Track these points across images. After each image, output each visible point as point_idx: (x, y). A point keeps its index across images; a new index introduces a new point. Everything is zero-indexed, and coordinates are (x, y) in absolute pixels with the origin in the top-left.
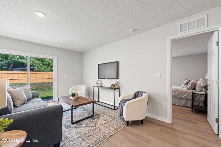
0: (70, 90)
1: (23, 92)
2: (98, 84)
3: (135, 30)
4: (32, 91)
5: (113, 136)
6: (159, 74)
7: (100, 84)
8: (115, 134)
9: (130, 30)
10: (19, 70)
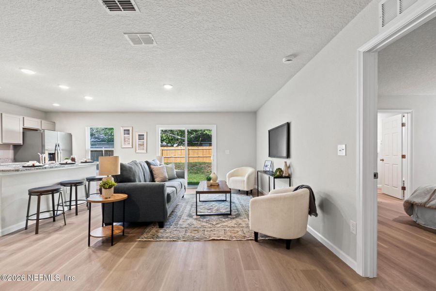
0: (227, 175)
1: (165, 170)
2: (266, 166)
3: (295, 55)
4: (177, 170)
5: (218, 241)
6: (344, 148)
7: (269, 167)
8: (224, 241)
9: (284, 60)
10: (207, 144)
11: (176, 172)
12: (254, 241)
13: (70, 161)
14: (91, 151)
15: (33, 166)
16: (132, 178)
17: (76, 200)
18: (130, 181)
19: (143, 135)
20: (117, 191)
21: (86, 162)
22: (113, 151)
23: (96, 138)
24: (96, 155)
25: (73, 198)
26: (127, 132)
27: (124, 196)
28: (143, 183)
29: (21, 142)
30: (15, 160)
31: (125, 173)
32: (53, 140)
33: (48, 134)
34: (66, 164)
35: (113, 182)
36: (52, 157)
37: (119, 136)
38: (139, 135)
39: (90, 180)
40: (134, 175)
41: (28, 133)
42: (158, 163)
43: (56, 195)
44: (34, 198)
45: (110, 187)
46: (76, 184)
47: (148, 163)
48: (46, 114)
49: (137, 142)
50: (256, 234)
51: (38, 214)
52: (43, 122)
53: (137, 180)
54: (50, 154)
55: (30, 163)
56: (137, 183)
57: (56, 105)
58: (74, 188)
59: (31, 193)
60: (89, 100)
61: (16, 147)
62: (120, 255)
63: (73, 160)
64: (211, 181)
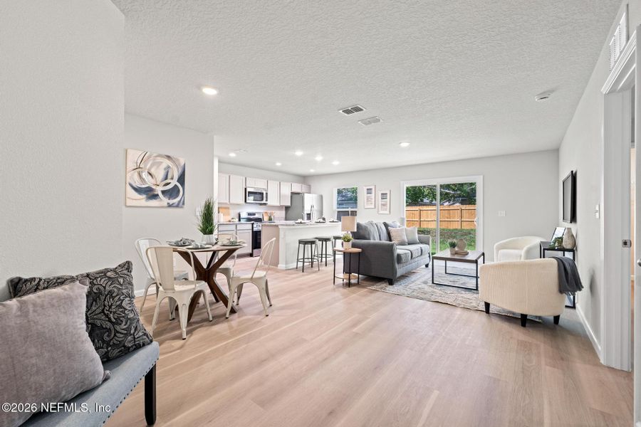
1: (405, 233)
11: (419, 237)
12: (485, 313)
13: (321, 220)
14: (338, 212)
15: (301, 223)
16: (367, 236)
17: (326, 254)
18: (364, 238)
19: (386, 194)
20: (354, 246)
21: (333, 222)
22: (356, 212)
23: (343, 196)
24: (341, 215)
25: (324, 253)
26: (369, 191)
27: (359, 250)
28: (377, 241)
29: (289, 204)
30: (286, 219)
31: (361, 231)
32: (310, 201)
33: (307, 196)
34: (320, 222)
35: (351, 237)
36: (309, 216)
37: (362, 196)
38: (382, 194)
39: (336, 238)
40: (369, 235)
41: (294, 196)
42: (398, 224)
43: (313, 246)
44: (302, 246)
45: (349, 241)
46: (327, 240)
47: (386, 225)
48: (304, 179)
49: (380, 201)
50: (487, 305)
51: (304, 259)
52: (303, 185)
53: (371, 238)
54: (307, 214)
55: (299, 221)
56: (372, 241)
57: (312, 171)
58: (324, 243)
59: (300, 242)
60: (336, 165)
61: (287, 208)
62: (354, 293)
63: (324, 219)
64: (456, 249)
